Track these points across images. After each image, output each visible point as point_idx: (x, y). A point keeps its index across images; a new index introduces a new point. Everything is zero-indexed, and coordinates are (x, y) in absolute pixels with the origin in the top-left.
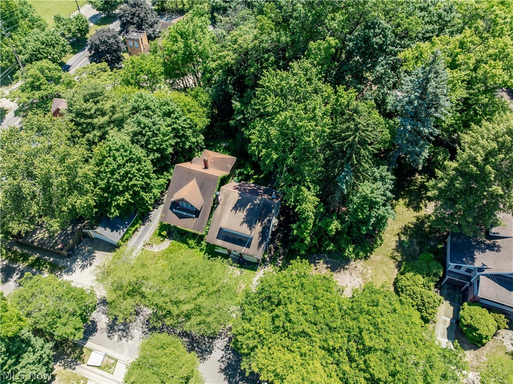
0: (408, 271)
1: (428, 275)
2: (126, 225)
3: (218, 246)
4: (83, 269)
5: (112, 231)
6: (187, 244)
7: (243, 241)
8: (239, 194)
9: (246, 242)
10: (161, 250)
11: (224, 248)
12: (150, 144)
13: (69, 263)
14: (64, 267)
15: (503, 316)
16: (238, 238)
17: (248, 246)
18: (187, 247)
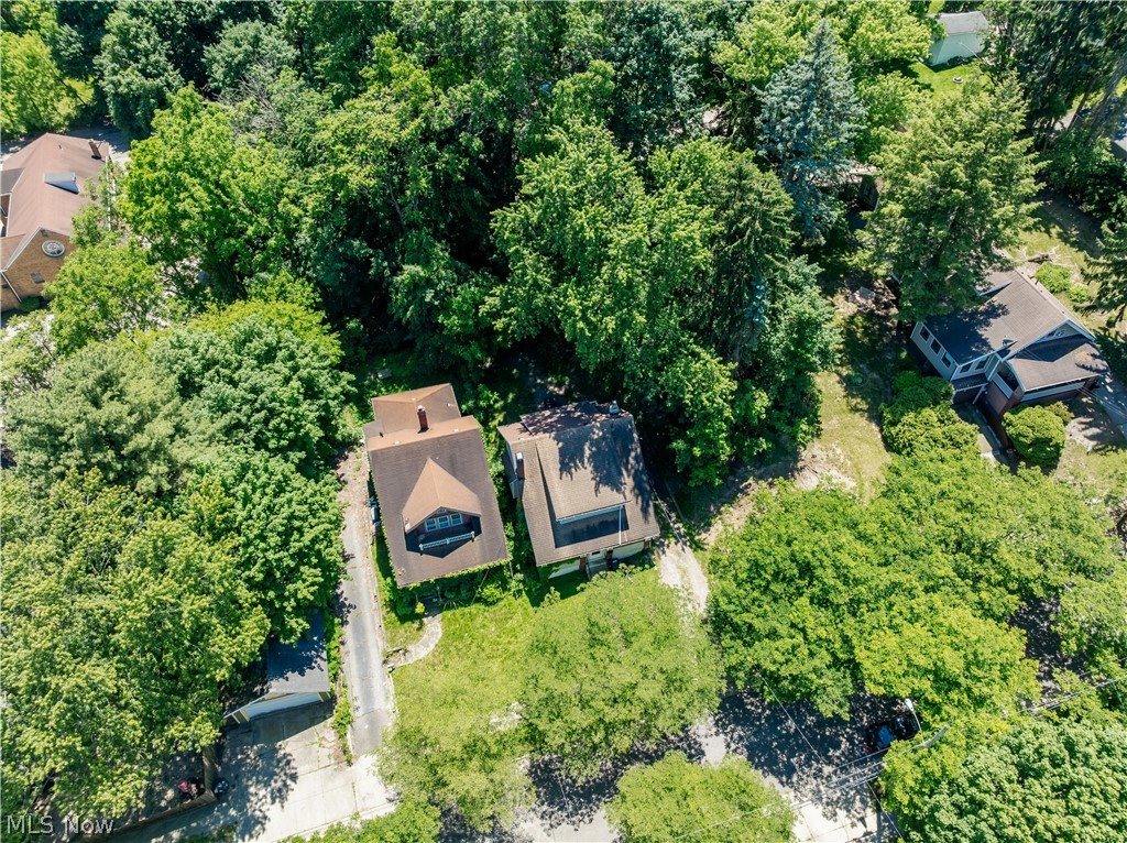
0: (902, 414)
1: (936, 403)
2: (317, 643)
3: (558, 564)
4: (283, 799)
5: (302, 673)
6: (479, 600)
7: (610, 523)
8: (554, 439)
9: (615, 523)
10: (432, 646)
11: (571, 561)
12: (268, 439)
13: (233, 812)
14: (230, 827)
15: (1060, 403)
16: (596, 522)
17: (625, 527)
18: (483, 607)
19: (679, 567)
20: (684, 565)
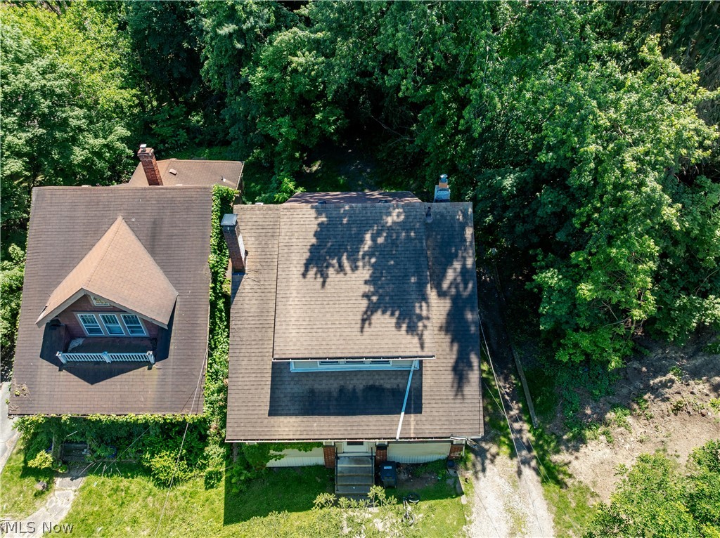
3: (281, 446)
6: (148, 472)
7: (386, 392)
11: (306, 446)
16: (360, 384)
17: (416, 406)
18: (151, 485)
19: (510, 510)
20: (520, 507)
